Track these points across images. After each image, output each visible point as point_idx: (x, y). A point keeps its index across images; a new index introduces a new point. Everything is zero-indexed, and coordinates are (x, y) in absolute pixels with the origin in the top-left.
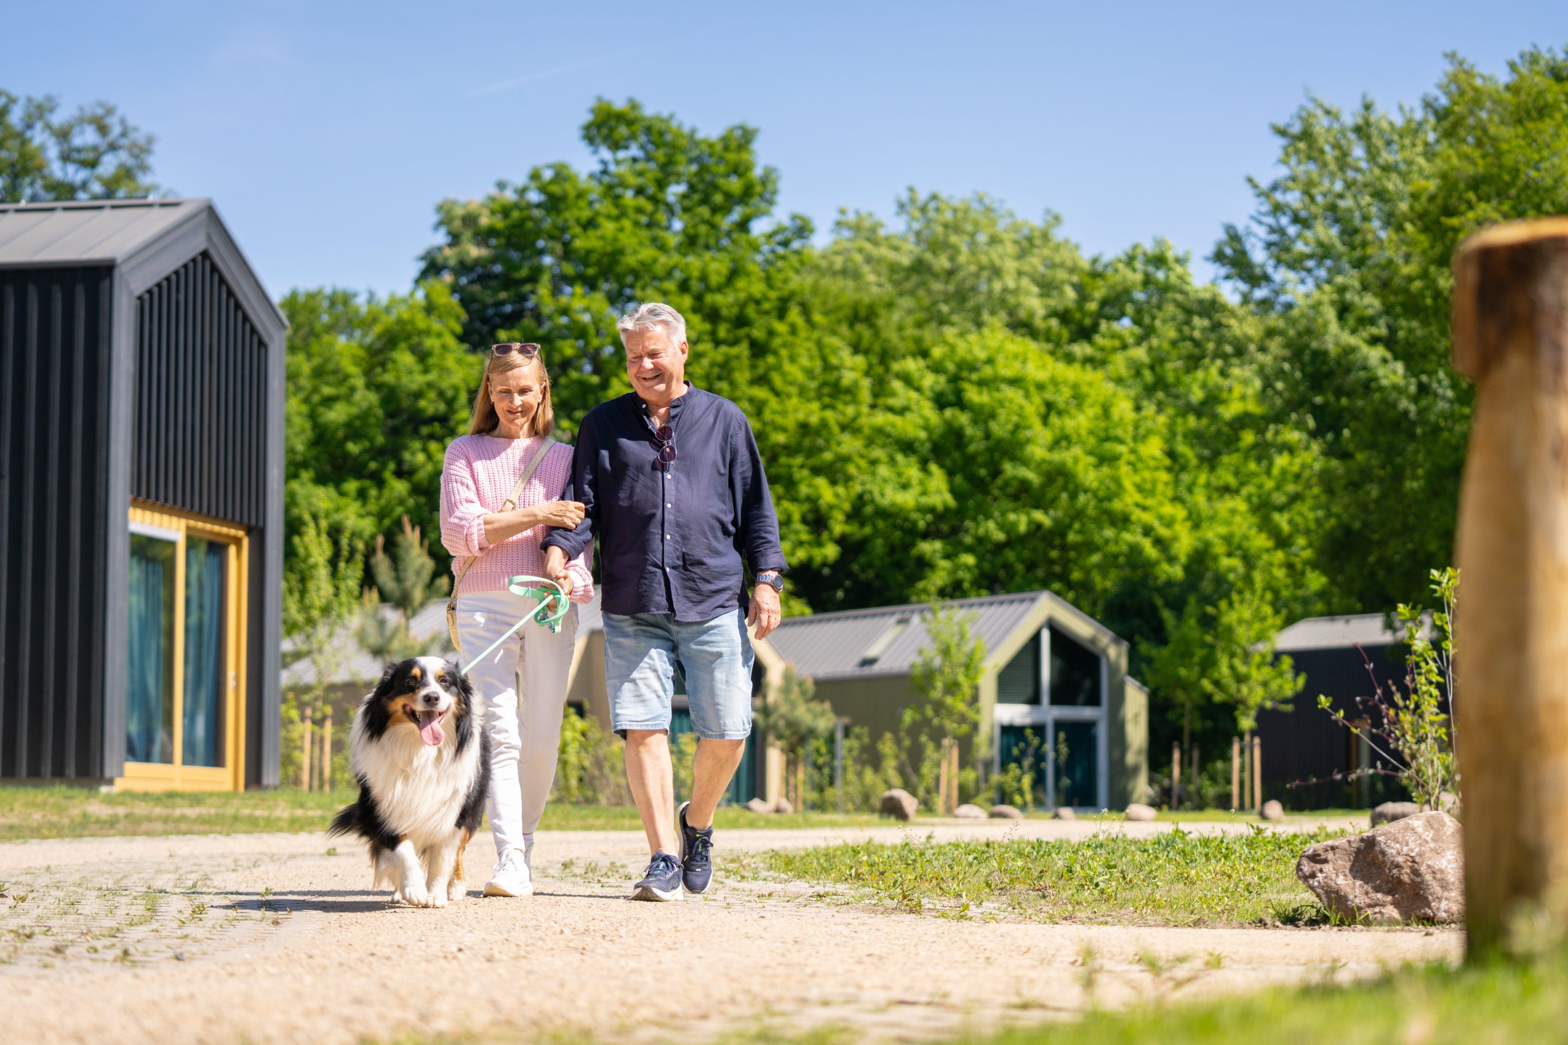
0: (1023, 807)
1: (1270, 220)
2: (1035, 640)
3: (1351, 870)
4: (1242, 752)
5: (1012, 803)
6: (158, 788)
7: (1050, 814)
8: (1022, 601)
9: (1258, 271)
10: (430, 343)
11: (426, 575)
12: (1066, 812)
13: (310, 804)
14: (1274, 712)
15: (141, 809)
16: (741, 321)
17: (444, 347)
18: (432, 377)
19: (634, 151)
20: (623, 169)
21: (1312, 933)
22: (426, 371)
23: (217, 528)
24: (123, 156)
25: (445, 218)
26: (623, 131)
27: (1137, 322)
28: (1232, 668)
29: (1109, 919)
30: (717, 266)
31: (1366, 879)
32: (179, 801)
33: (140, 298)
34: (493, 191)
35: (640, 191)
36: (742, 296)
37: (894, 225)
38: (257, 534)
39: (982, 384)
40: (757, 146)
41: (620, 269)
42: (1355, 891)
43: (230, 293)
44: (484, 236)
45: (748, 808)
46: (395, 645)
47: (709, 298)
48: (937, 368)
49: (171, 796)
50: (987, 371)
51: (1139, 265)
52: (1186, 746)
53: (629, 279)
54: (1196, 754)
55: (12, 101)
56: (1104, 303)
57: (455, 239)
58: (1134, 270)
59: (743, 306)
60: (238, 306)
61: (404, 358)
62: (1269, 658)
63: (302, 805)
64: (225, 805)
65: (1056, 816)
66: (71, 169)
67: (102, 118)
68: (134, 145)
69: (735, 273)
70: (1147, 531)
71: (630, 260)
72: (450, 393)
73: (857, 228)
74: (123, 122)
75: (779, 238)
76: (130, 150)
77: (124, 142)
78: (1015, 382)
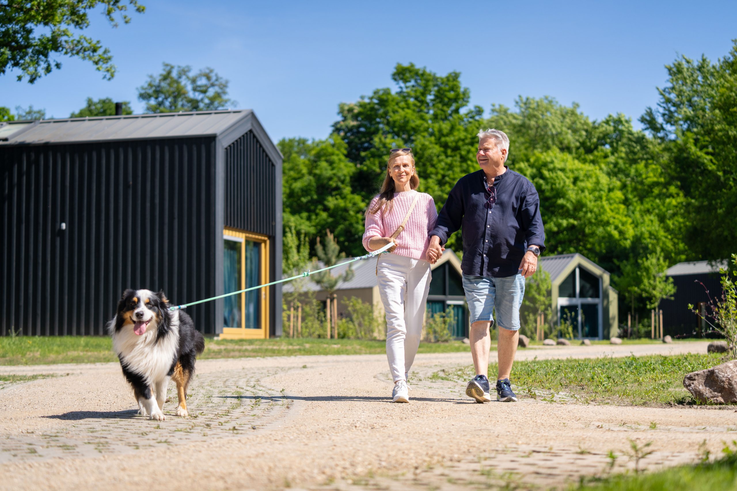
0: (570, 339)
1: (664, 105)
2: (573, 272)
3: (705, 383)
4: (655, 315)
5: (565, 337)
6: (236, 337)
7: (580, 341)
8: (568, 257)
9: (659, 126)
10: (335, 158)
11: (336, 252)
12: (587, 341)
13: (295, 344)
14: (667, 300)
15: (230, 346)
16: (456, 149)
17: (340, 160)
18: (334, 171)
19: (413, 83)
20: (409, 90)
21: (690, 410)
22: (333, 169)
23: (257, 237)
24: (217, 89)
25: (341, 111)
26: (408, 75)
27: (612, 146)
28: (650, 284)
29: (609, 401)
30: (446, 126)
31: (710, 387)
32: (244, 343)
33: (226, 149)
34: (359, 100)
35: (416, 98)
36: (457, 138)
37: (514, 110)
38: (273, 239)
39: (549, 170)
40: (460, 79)
41: (408, 128)
42: (707, 392)
43: (261, 146)
44: (355, 117)
45: (463, 342)
46: (325, 279)
47: (443, 139)
48: (532, 166)
49: (241, 341)
50: (551, 166)
51: (612, 124)
52: (633, 313)
53: (412, 132)
54: (637, 317)
55: (172, 67)
56: (599, 139)
57: (345, 119)
58: (610, 125)
59: (457, 142)
60: (264, 151)
61: (324, 164)
62: (664, 279)
63: (291, 344)
64: (262, 345)
65: (583, 343)
66: (197, 94)
67: (209, 74)
68: (221, 84)
69: (453, 128)
70: (616, 228)
71: (412, 124)
72: (342, 178)
73: (499, 112)
74: (216, 75)
75: (470, 115)
76: (219, 86)
77: (217, 83)
78: (563, 170)
